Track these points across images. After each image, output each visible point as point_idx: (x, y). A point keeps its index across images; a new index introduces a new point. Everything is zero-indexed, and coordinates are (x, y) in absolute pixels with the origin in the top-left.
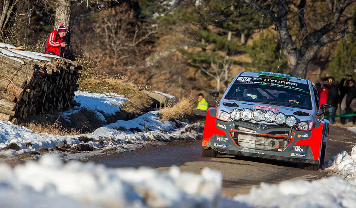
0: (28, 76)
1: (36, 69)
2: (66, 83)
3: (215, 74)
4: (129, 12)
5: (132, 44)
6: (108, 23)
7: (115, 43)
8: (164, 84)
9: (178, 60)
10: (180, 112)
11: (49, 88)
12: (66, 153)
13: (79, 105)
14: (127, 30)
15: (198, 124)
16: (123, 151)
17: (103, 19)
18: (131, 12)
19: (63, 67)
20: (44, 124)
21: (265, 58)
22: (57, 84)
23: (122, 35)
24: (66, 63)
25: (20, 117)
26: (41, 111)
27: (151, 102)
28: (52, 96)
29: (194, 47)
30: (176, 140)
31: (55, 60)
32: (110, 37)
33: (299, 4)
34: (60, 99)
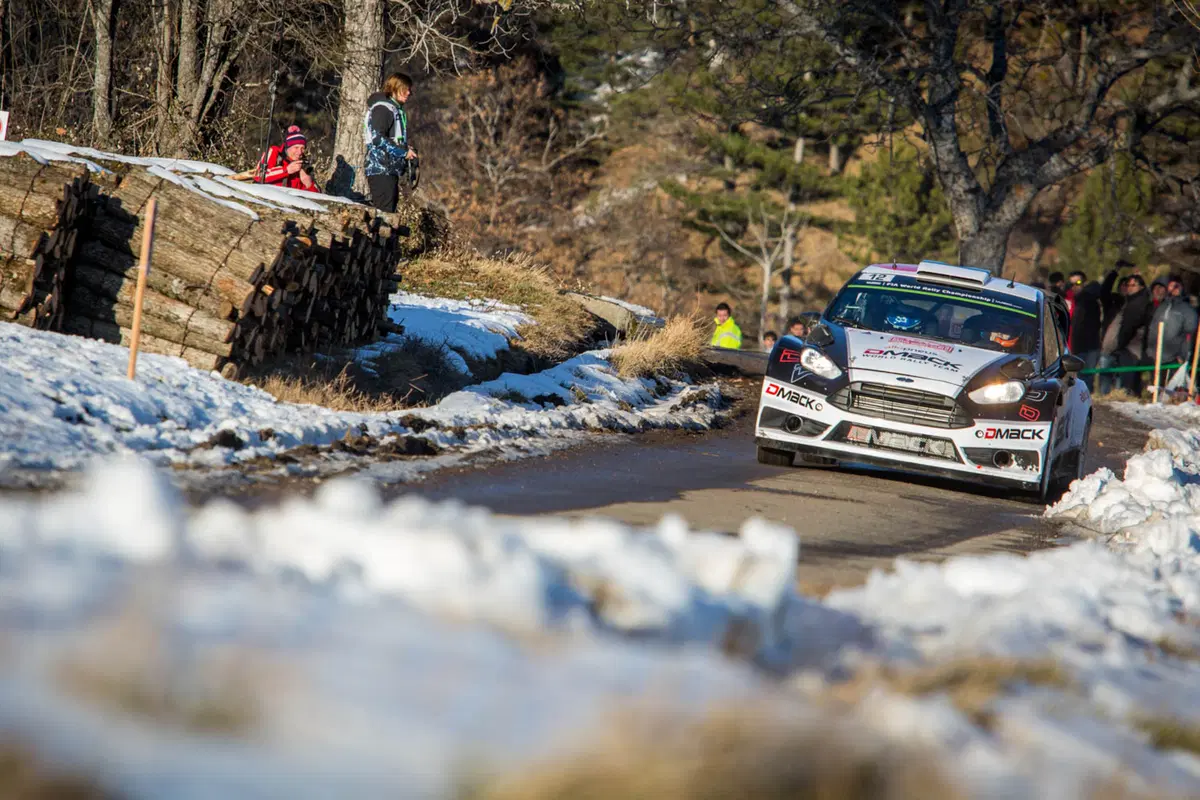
0: (268, 251)
1: (289, 234)
2: (368, 271)
3: (757, 251)
4: (534, 80)
5: (540, 165)
6: (478, 109)
7: (494, 163)
8: (624, 274)
9: (660, 211)
10: (666, 354)
11: (321, 282)
12: (366, 459)
13: (400, 330)
14: (526, 128)
15: (714, 387)
16: (518, 457)
17: (463, 97)
18: (538, 80)
19: (361, 228)
20: (307, 381)
21: (891, 210)
22: (345, 273)
23: (513, 142)
24: (367, 218)
25: (243, 360)
26: (300, 345)
27: (592, 325)
28: (330, 305)
29: (704, 179)
30: (656, 430)
31: (340, 210)
32: (480, 146)
33: (988, 70)
34: (350, 312)
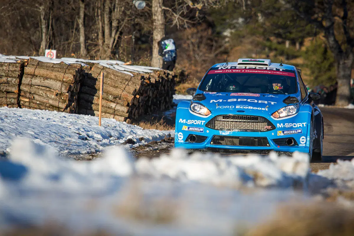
0: (137, 85)
1: (143, 80)
2: (166, 89)
5: (212, 55)
6: (192, 40)
7: (198, 55)
11: (153, 93)
12: (171, 144)
14: (207, 44)
17: (187, 36)
18: (209, 30)
19: (163, 76)
20: (151, 122)
21: (315, 59)
22: (160, 90)
23: (203, 48)
24: (165, 73)
25: (132, 117)
26: (148, 112)
28: (156, 100)
31: (157, 72)
33: (342, 16)
34: (162, 101)
